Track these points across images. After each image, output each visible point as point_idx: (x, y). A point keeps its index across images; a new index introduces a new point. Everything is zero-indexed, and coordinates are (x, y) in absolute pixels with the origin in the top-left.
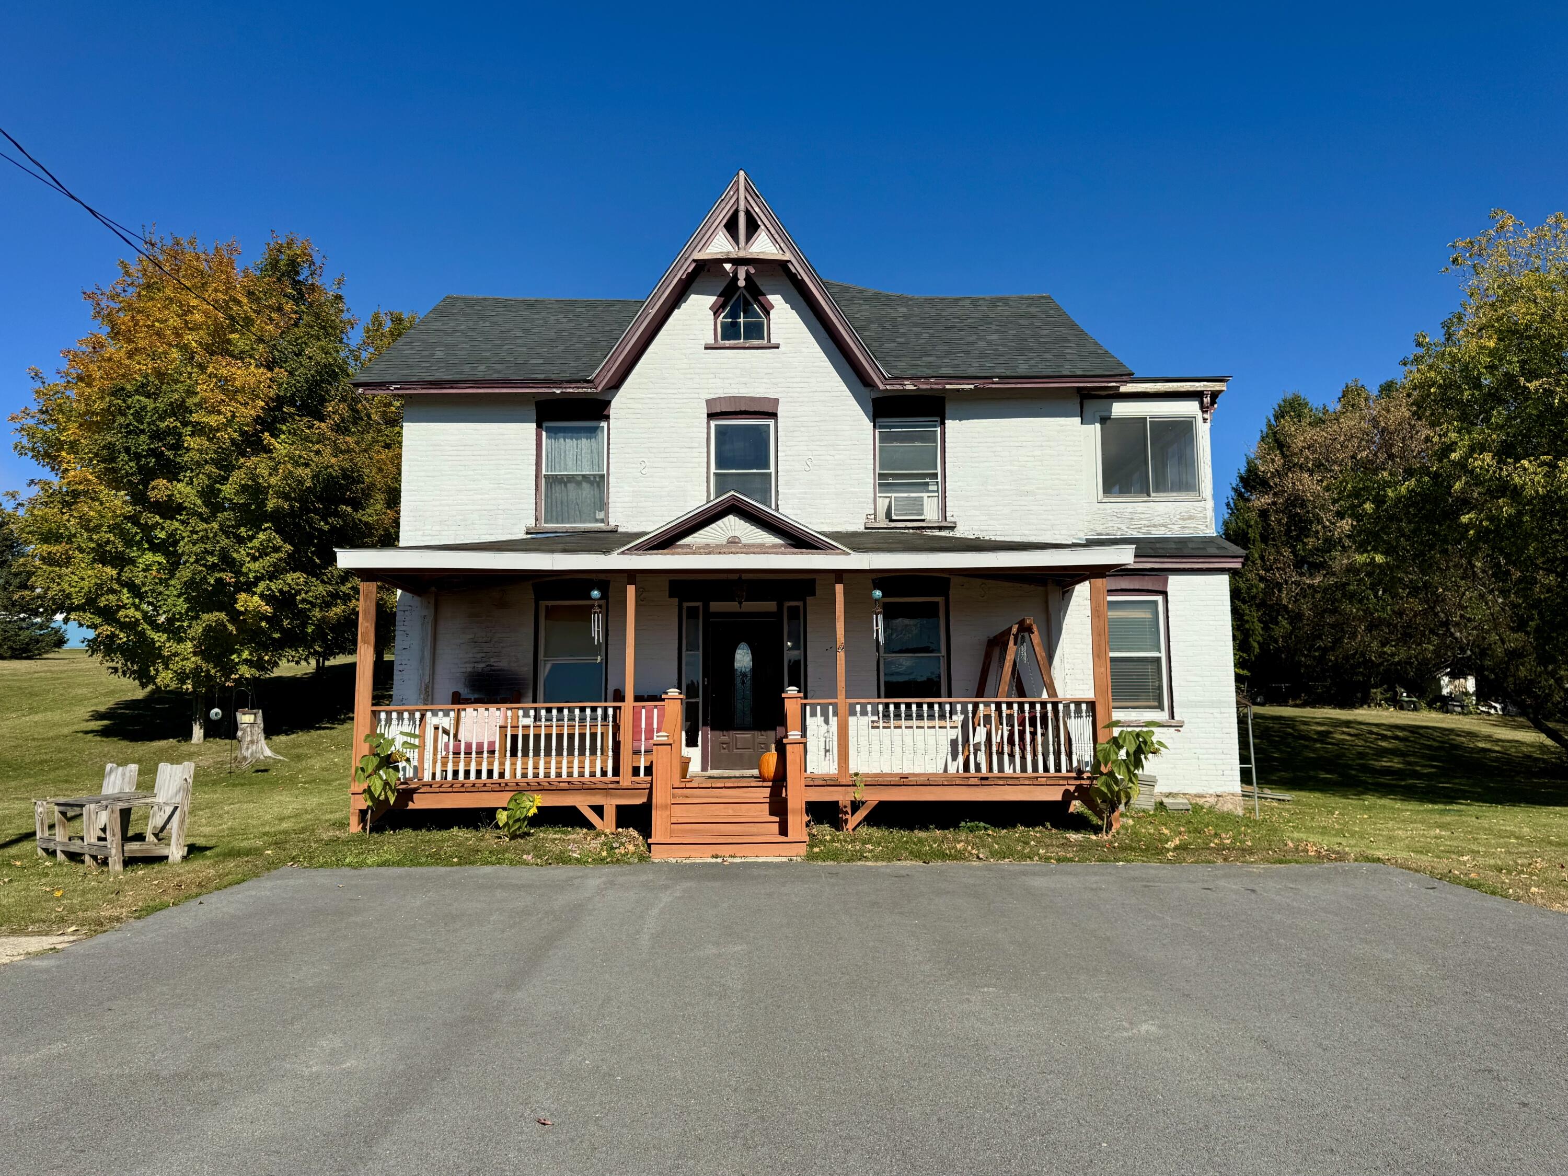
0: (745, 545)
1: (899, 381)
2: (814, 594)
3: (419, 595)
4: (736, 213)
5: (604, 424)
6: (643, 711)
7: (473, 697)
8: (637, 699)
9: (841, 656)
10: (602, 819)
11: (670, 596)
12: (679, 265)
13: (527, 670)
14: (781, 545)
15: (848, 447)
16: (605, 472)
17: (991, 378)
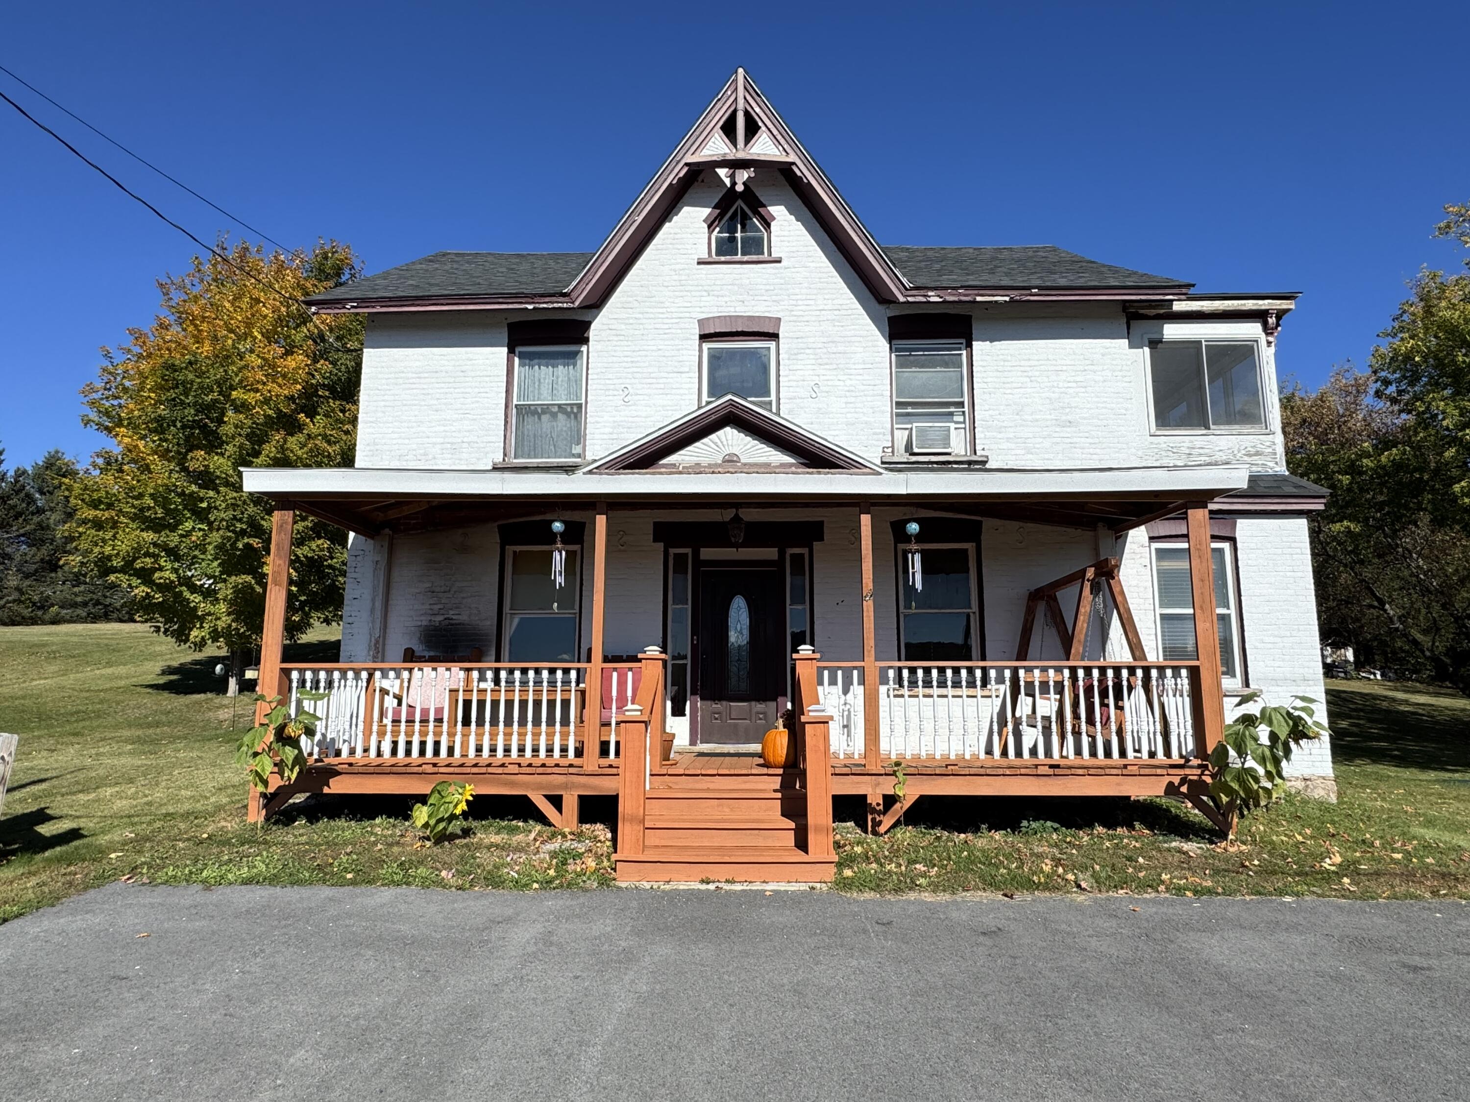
0: (745, 464)
1: (922, 292)
2: (821, 539)
3: (372, 538)
4: (735, 111)
5: (584, 348)
6: (615, 674)
7: (427, 654)
8: (606, 659)
9: (869, 605)
10: (561, 813)
11: (655, 540)
12: (670, 168)
13: (490, 624)
14: (791, 465)
15: (861, 371)
16: (583, 401)
17: (1029, 288)
